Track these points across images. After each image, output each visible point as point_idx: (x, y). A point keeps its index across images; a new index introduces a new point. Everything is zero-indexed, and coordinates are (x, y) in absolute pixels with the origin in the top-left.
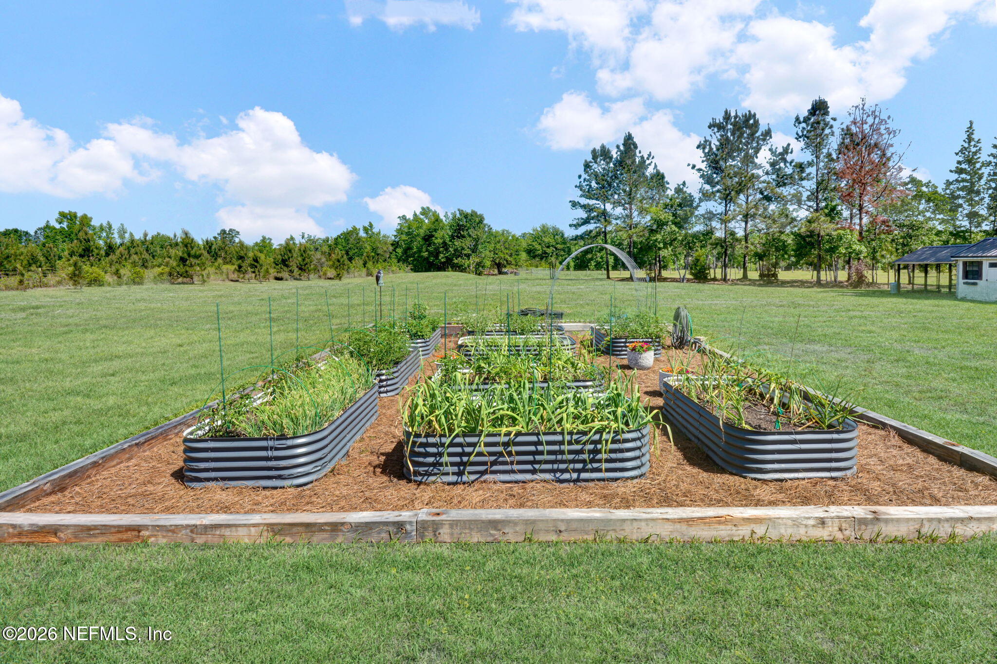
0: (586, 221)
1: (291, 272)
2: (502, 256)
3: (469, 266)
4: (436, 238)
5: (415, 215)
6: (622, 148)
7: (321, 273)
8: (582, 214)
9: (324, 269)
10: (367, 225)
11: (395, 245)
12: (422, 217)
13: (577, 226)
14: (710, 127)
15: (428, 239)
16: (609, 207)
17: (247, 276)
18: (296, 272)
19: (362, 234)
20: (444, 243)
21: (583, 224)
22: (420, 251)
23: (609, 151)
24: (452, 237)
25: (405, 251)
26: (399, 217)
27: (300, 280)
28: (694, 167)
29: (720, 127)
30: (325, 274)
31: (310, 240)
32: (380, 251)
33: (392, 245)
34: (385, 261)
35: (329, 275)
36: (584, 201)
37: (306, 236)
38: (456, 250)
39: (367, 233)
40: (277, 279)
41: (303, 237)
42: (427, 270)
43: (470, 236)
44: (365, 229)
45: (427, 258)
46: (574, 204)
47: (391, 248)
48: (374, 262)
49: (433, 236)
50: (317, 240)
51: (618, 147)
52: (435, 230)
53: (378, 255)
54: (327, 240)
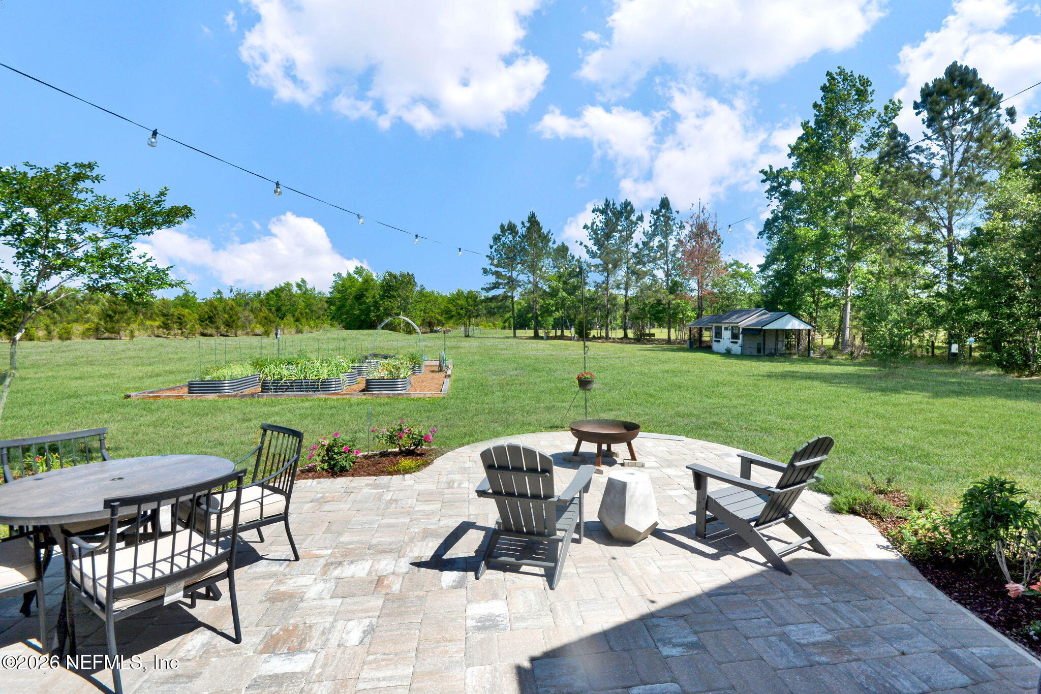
0: (496, 286)
1: (217, 328)
2: (433, 315)
3: (399, 324)
4: (367, 298)
5: (349, 274)
6: (527, 225)
7: (249, 330)
8: (492, 279)
9: (252, 325)
10: (299, 281)
11: (330, 302)
12: (356, 276)
13: (488, 290)
14: (593, 211)
15: (359, 297)
16: (515, 274)
17: (172, 333)
18: (223, 329)
19: (295, 289)
20: (376, 302)
21: (493, 288)
22: (352, 308)
23: (515, 227)
24: (383, 297)
25: (339, 309)
26: (334, 275)
27: (227, 336)
28: (581, 244)
29: (603, 212)
30: (253, 330)
31: (238, 294)
32: (314, 308)
33: (327, 302)
34: (318, 318)
35: (257, 331)
36: (494, 269)
37: (235, 290)
38: (385, 310)
39: (300, 289)
40: (203, 335)
41: (231, 291)
42: (360, 327)
43: (400, 296)
44: (299, 286)
45: (359, 316)
46: (485, 271)
47: (326, 306)
48: (307, 319)
49: (364, 295)
50: (248, 294)
51: (523, 223)
52: (367, 290)
53: (312, 311)
54: (259, 294)
